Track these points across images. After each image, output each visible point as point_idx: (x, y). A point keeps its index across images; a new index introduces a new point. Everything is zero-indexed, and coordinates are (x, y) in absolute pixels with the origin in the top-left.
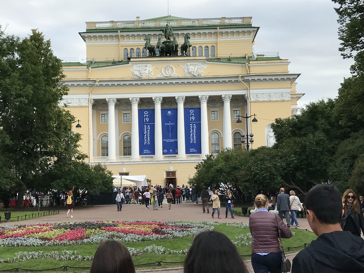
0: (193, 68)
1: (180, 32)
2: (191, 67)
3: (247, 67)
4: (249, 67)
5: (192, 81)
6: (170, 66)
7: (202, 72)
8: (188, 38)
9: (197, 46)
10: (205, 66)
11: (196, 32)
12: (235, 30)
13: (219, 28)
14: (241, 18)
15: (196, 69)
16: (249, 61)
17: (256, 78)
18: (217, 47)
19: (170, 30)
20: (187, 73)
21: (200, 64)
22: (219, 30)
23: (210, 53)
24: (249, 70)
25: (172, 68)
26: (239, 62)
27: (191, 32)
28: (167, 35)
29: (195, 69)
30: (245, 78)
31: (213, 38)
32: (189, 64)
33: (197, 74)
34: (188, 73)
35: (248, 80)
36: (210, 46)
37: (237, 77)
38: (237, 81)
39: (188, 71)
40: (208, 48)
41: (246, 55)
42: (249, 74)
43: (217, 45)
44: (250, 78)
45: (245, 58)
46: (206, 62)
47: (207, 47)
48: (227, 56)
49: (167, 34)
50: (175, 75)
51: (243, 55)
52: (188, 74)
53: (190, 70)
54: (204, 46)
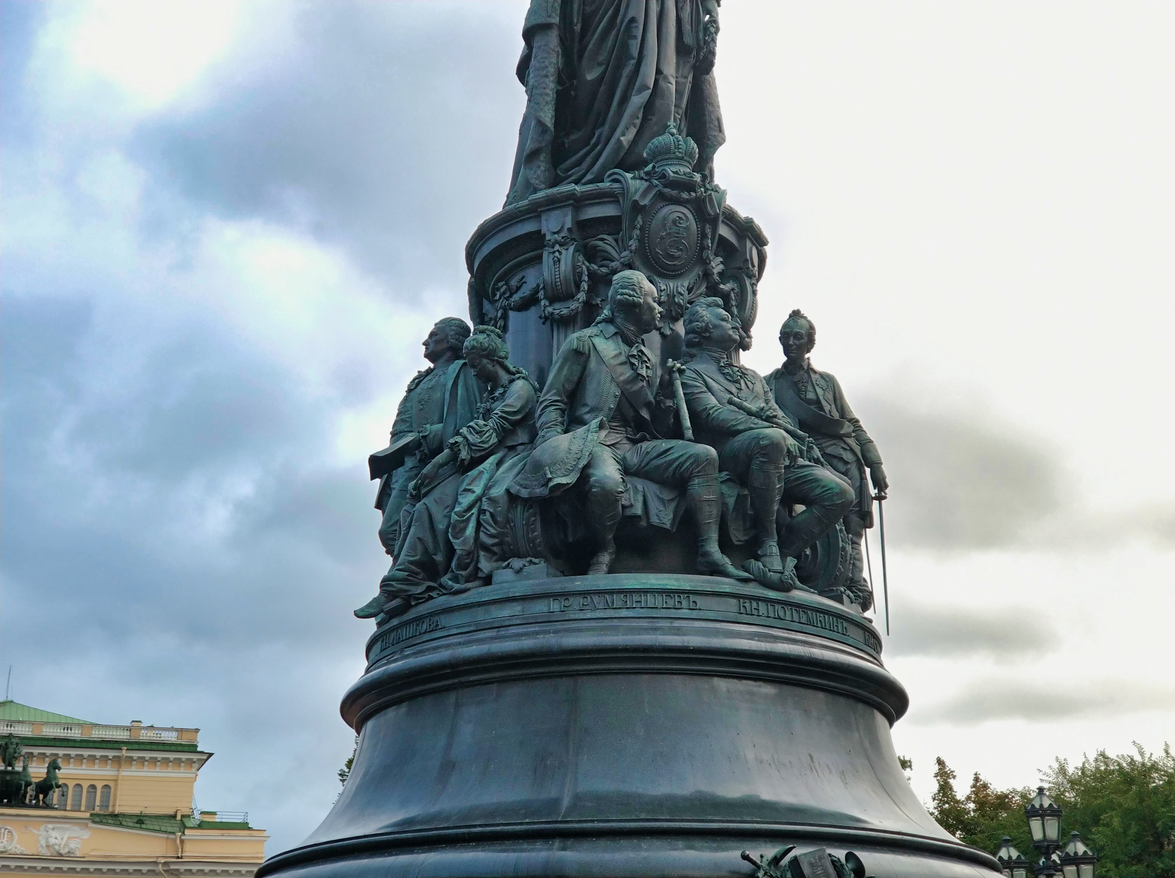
0: (59, 838)
1: (36, 751)
2: (54, 834)
3: (178, 841)
4: (182, 841)
5: (52, 866)
6: (9, 828)
7: (78, 846)
8: (55, 768)
9: (71, 784)
10: (85, 834)
11: (73, 752)
12: (159, 755)
13: (127, 749)
14: (177, 730)
15: (65, 839)
16: (184, 827)
17: (194, 868)
18: (116, 790)
19: (15, 746)
20: (44, 845)
21: (76, 828)
22: (124, 753)
23: (98, 803)
24: (182, 849)
25: (12, 834)
26: (163, 829)
27: (61, 752)
28: (7, 757)
29: (62, 839)
30: (173, 867)
31: (109, 767)
32: (50, 826)
33: (67, 850)
34: (47, 846)
35: (178, 870)
36: (99, 785)
37: (155, 863)
38: (154, 871)
39: (47, 842)
40: (94, 790)
41: (176, 812)
42: (182, 857)
43: (116, 786)
44: (182, 868)
45: (174, 816)
46: (91, 825)
47: (93, 787)
48: (136, 811)
49: (7, 754)
50: (16, 848)
51: (171, 812)
52: (46, 849)
53: (52, 841)
54: (85, 785)
